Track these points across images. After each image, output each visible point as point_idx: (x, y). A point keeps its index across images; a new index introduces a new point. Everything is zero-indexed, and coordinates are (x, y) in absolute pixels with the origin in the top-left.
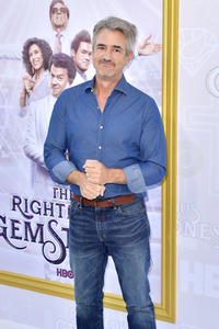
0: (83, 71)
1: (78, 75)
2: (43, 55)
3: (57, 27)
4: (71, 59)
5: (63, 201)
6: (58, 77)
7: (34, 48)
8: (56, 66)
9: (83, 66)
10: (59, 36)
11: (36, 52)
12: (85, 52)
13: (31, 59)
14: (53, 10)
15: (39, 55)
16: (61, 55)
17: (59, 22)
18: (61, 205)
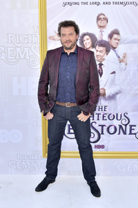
0: (114, 48)
1: (112, 51)
2: (92, 41)
3: (100, 27)
4: (108, 43)
5: (100, 112)
6: (100, 51)
7: (86, 37)
8: (99, 46)
9: (115, 46)
10: (101, 32)
11: (88, 39)
12: (116, 39)
13: (84, 43)
14: (98, 19)
15: (89, 41)
16: (102, 41)
17: (102, 25)
18: (98, 114)
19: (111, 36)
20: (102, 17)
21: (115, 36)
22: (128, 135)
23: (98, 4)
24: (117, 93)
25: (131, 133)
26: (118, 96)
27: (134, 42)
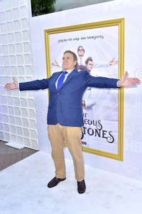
3: (80, 56)
4: (85, 67)
9: (90, 69)
10: (81, 59)
12: (90, 64)
14: (78, 50)
16: (81, 66)
19: (87, 62)
20: (81, 48)
21: (90, 62)
22: (101, 138)
23: (78, 39)
24: (93, 105)
25: (103, 137)
26: (93, 107)
27: (102, 66)
